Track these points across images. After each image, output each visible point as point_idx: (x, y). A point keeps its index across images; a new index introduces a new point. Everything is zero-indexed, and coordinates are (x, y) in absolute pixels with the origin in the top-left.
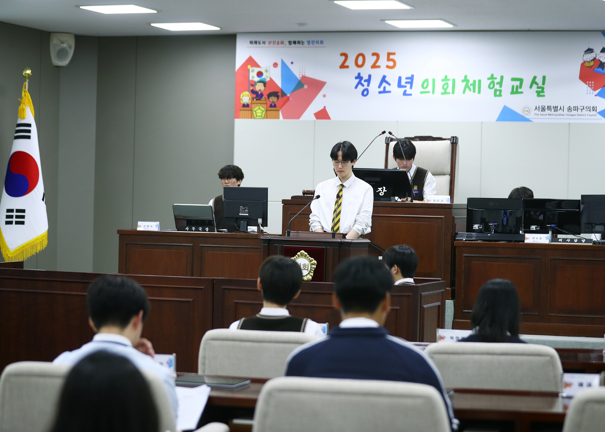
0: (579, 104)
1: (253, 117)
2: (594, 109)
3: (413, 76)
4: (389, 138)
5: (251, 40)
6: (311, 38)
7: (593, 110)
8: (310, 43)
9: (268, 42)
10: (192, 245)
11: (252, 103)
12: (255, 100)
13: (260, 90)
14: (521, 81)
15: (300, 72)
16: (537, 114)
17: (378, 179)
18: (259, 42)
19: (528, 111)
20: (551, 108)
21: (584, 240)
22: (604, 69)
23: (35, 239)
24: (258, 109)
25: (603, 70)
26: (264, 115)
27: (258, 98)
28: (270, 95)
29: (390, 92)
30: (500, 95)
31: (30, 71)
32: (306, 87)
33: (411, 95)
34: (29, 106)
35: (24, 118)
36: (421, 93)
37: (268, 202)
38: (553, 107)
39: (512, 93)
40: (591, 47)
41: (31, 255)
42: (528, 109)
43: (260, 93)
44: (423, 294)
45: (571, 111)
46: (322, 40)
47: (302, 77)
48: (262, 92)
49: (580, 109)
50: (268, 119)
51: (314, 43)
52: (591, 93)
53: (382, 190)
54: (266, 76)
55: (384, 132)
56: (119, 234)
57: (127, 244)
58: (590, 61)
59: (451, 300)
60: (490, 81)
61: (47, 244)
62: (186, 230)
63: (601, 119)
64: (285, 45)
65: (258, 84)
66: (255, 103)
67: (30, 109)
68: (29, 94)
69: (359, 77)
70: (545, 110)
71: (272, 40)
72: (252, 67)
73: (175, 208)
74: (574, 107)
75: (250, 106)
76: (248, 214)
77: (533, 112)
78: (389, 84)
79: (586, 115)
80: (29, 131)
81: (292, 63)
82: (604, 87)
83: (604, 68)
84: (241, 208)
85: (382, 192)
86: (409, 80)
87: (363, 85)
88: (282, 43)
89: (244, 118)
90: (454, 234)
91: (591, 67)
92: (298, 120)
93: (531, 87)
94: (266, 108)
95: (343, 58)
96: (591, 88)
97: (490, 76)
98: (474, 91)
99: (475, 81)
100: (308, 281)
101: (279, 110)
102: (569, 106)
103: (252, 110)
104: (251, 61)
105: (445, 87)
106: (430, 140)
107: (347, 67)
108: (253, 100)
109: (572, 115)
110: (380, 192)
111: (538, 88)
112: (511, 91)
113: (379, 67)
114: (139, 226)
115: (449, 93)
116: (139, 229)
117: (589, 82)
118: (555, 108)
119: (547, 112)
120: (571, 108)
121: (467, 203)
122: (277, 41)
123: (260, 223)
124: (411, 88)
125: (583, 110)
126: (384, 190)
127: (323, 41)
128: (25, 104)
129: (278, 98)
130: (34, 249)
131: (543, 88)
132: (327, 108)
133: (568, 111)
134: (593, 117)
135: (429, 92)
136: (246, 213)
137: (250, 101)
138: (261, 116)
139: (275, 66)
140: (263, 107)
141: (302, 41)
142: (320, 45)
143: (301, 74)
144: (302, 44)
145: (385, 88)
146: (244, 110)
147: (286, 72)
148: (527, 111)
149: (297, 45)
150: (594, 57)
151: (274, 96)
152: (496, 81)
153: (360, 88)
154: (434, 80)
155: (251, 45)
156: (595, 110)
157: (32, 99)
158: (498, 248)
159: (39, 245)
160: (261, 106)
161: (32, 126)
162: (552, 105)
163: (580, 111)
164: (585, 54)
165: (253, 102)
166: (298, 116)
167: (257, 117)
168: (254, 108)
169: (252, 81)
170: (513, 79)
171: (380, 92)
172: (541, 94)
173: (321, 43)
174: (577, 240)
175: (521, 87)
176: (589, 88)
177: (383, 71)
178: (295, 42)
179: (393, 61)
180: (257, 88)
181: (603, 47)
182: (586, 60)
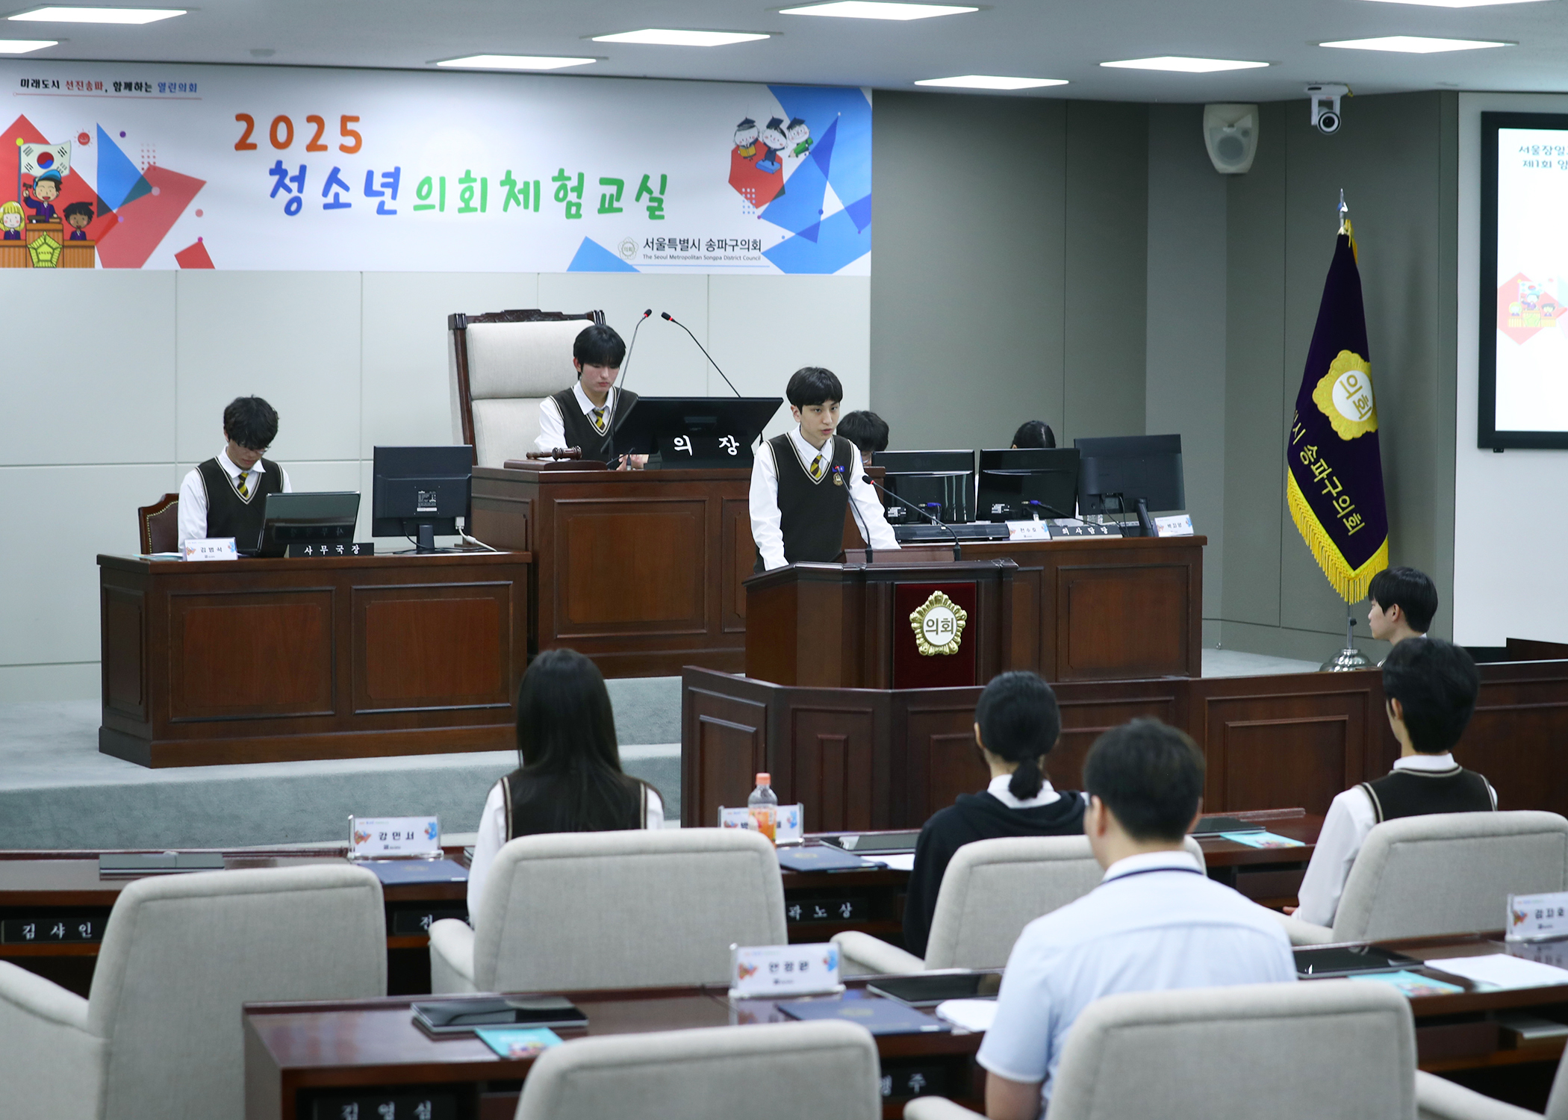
0: (727, 236)
1: (32, 264)
2: (756, 245)
3: (398, 170)
5: (25, 77)
6: (170, 76)
7: (755, 248)
8: (164, 89)
9: (66, 83)
11: (26, 230)
12: (34, 221)
13: (47, 198)
14: (619, 184)
15: (143, 157)
16: (649, 255)
18: (43, 82)
19: (632, 249)
20: (675, 242)
22: (775, 163)
24: (43, 244)
25: (773, 164)
26: (58, 260)
27: (43, 218)
28: (70, 211)
29: (348, 205)
30: (578, 215)
32: (156, 191)
33: (394, 212)
36: (417, 208)
38: (680, 240)
39: (602, 210)
40: (750, 117)
42: (631, 246)
43: (46, 204)
45: (714, 249)
46: (194, 83)
47: (148, 169)
48: (50, 203)
49: (729, 246)
50: (67, 267)
51: (175, 88)
52: (746, 213)
53: (729, 441)
58: (747, 145)
60: (558, 184)
63: (768, 266)
64: (106, 91)
65: (40, 183)
66: (34, 230)
69: (278, 170)
70: (664, 247)
71: (75, 78)
72: (25, 142)
74: (719, 241)
75: (22, 236)
76: (435, 509)
77: (642, 251)
78: (346, 188)
79: (740, 258)
81: (123, 134)
82: (774, 199)
83: (774, 160)
84: (421, 494)
85: (732, 446)
86: (391, 180)
87: (289, 190)
88: (99, 86)
89: (9, 266)
91: (751, 157)
92: (137, 270)
93: (638, 199)
94: (61, 242)
95: (243, 125)
96: (751, 203)
97: (556, 174)
98: (526, 207)
99: (526, 184)
101: (92, 247)
102: (710, 240)
103: (29, 246)
104: (23, 128)
105: (467, 195)
106: (536, 320)
107: (253, 147)
108: (31, 222)
109: (715, 259)
110: (727, 446)
111: (652, 200)
112: (599, 206)
113: (324, 148)
114: (192, 551)
115: (475, 210)
116: (191, 558)
117: (746, 190)
118: (684, 243)
119: (668, 251)
120: (714, 243)
122: (86, 83)
124: (394, 197)
125: (735, 248)
127: (196, 85)
129: (90, 218)
131: (660, 201)
132: (204, 242)
133: (707, 249)
134: (754, 262)
135: (432, 207)
136: (432, 505)
137: (23, 225)
138: (51, 261)
139: (82, 140)
140: (53, 239)
141: (146, 84)
142: (188, 94)
143: (146, 160)
144: (146, 91)
145: (337, 195)
146: (9, 246)
147: (110, 157)
148: (630, 249)
149: (134, 92)
150: (756, 136)
151: (81, 213)
152: (570, 184)
153: (283, 196)
154: (442, 180)
155: (24, 90)
156: (758, 247)
160: (49, 235)
162: (679, 236)
163: (729, 249)
164: (739, 130)
165: (29, 226)
166: (138, 261)
167: (41, 264)
168: (32, 242)
169: (27, 175)
170: (604, 181)
171: (327, 206)
172: (657, 213)
173: (191, 90)
174: (1093, 530)
175: (618, 199)
176: (746, 200)
177: (334, 157)
178: (128, 86)
179: (355, 135)
180: (39, 194)
181: (773, 118)
182: (741, 142)
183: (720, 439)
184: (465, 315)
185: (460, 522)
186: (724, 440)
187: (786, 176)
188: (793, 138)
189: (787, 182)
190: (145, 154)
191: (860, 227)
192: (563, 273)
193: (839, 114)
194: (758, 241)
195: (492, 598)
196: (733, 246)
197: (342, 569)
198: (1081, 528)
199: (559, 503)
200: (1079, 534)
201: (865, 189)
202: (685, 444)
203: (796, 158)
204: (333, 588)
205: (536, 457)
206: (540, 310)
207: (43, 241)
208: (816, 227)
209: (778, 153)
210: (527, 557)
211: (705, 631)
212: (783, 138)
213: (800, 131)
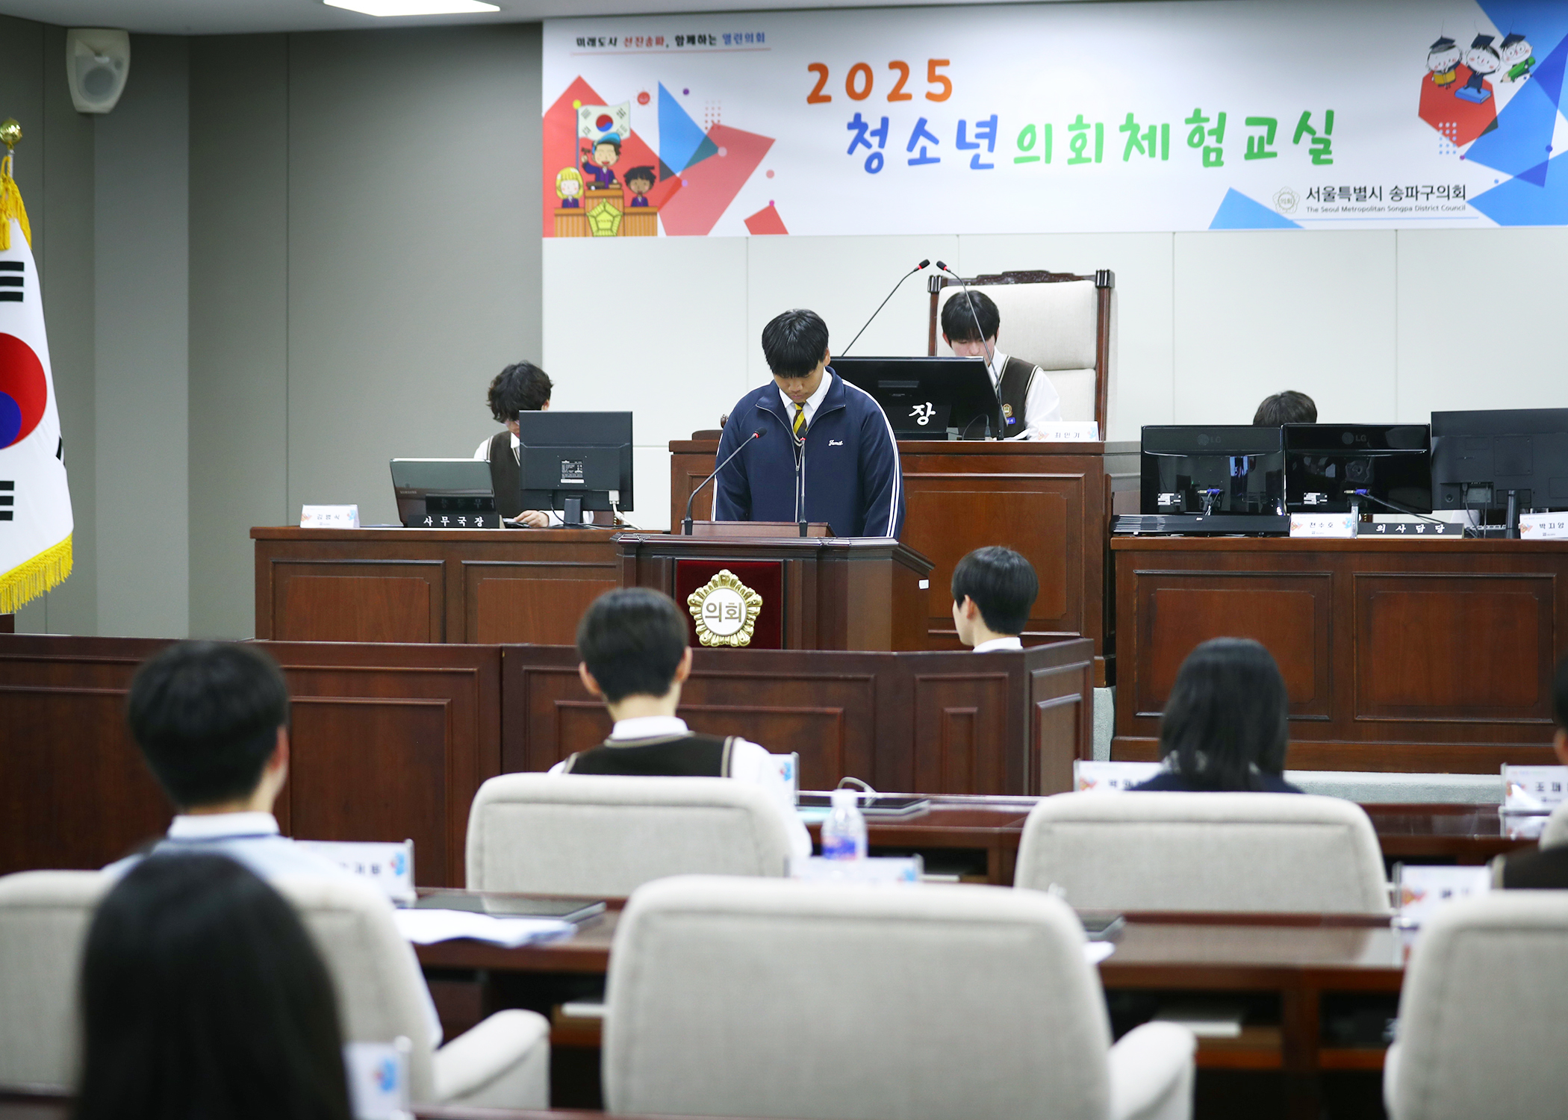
0: (1420, 181)
1: (590, 232)
2: (1459, 192)
3: (994, 118)
4: (938, 277)
5: (581, 36)
6: (734, 26)
7: (1457, 195)
8: (730, 40)
9: (624, 39)
10: (441, 562)
11: (585, 197)
13: (606, 163)
14: (1271, 124)
15: (706, 115)
16: (1315, 207)
17: (913, 385)
18: (600, 41)
19: (1291, 201)
20: (1349, 191)
21: (1442, 527)
22: (1482, 90)
23: (42, 556)
24: (602, 212)
25: (1479, 92)
26: (618, 228)
27: (602, 184)
28: (631, 176)
29: (937, 160)
30: (1219, 163)
31: (18, 127)
32: (722, 152)
33: (990, 166)
34: (17, 218)
35: (6, 249)
36: (1018, 160)
37: (634, 448)
38: (1355, 190)
39: (1250, 155)
40: (1446, 35)
41: (32, 597)
42: (1290, 197)
43: (605, 170)
44: (1035, 672)
45: (1401, 199)
46: (761, 32)
47: (712, 128)
48: (612, 168)
49: (1422, 193)
50: (628, 236)
51: (741, 39)
52: (1451, 152)
53: (925, 410)
54: (621, 126)
55: (925, 264)
56: (254, 540)
57: (278, 563)
58: (1445, 70)
59: (1106, 687)
60: (1193, 126)
61: (71, 569)
62: (427, 526)
63: (1477, 218)
64: (667, 46)
65: (600, 147)
66: (593, 198)
67: (21, 225)
68: (16, 186)
69: (858, 123)
70: (1333, 197)
71: (634, 35)
72: (583, 103)
73: (395, 468)
74: (1407, 189)
75: (581, 204)
76: (582, 481)
77: (1305, 203)
78: (935, 141)
79: (1437, 208)
80: (19, 282)
81: (686, 92)
82: (1482, 134)
83: (1481, 86)
84: (565, 464)
85: (925, 415)
86: (987, 130)
87: (868, 145)
88: (660, 41)
89: (567, 236)
90: (1109, 518)
91: (1449, 85)
92: (703, 237)
93: (1297, 139)
94: (621, 209)
95: (816, 76)
96: (1451, 139)
97: (1191, 115)
98: (1152, 154)
99: (1153, 129)
100: (740, 647)
101: (655, 214)
102: (1394, 187)
103: (588, 214)
104: (580, 90)
105: (1078, 144)
106: (1043, 281)
107: (827, 99)
108: (589, 188)
109: (1403, 210)
110: (918, 415)
111: (1315, 141)
112: (1245, 151)
113: (908, 97)
114: (306, 518)
115: (1089, 160)
116: (305, 524)
117: (1444, 125)
118: (1360, 192)
119: (1339, 202)
120: (1401, 191)
121: (1140, 440)
122: (646, 38)
123: (614, 503)
124: (991, 148)
125: (1429, 196)
126: (930, 412)
127: (763, 35)
128: (8, 212)
129: (652, 183)
130: (40, 581)
131: (1327, 143)
132: (776, 206)
133: (1392, 198)
134: (1455, 213)
135: (1037, 159)
136: (578, 476)
137: (581, 192)
138: (611, 230)
139: (641, 100)
140: (613, 206)
141: (710, 36)
142: (756, 44)
143: (709, 119)
144: (711, 43)
145: (924, 150)
146: (568, 215)
147: (672, 116)
148: (1289, 201)
149: (698, 46)
150: (1457, 60)
151: (642, 178)
152: (1208, 127)
153: (862, 153)
154: (1048, 128)
155: (581, 49)
156: (1462, 194)
157: (23, 200)
158: (1222, 551)
159: (51, 571)
160: (609, 203)
161: (26, 266)
162: (1352, 183)
163: (1422, 198)
164: (1433, 52)
165: (588, 193)
166: (703, 227)
167: (600, 233)
168: (591, 211)
169: (585, 140)
170: (1251, 121)
171: (912, 162)
172: (1323, 157)
173: (759, 40)
174: (1423, 528)
175: (1270, 141)
176: (1444, 138)
177: (918, 107)
178: (691, 40)
179: (944, 80)
180: (598, 159)
181: (1479, 35)
182: (1436, 67)
183: (914, 407)
185: (614, 497)
186: (918, 409)
187: (1500, 105)
188: (1508, 59)
189: (1501, 113)
190: (710, 112)
192: (1206, 232)
194: (1461, 186)
196: (1428, 194)
203: (1511, 83)
207: (603, 208)
208: (1544, 167)
209: (1486, 78)
212: (1494, 58)
213: (1518, 49)
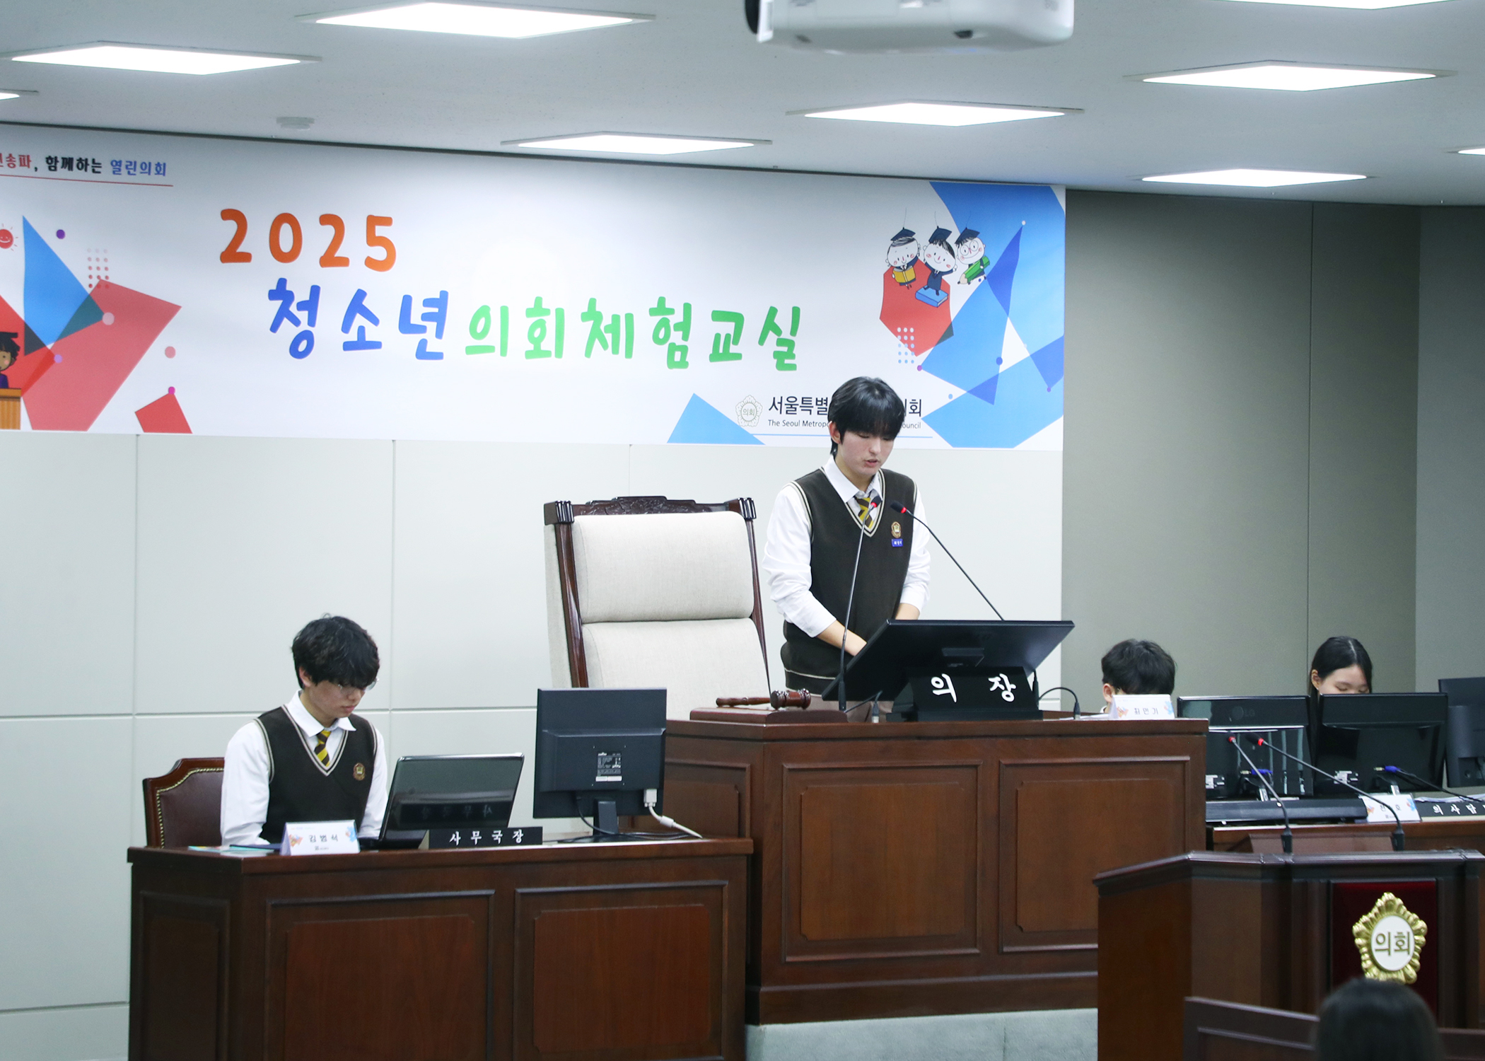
3: (444, 295)
6: (127, 150)
8: (120, 169)
14: (737, 319)
15: (90, 268)
16: (776, 421)
19: (753, 412)
20: (810, 403)
22: (940, 292)
25: (937, 294)
29: (376, 345)
30: (683, 364)
32: (108, 318)
33: (438, 356)
36: (470, 350)
38: (817, 401)
39: (715, 357)
40: (908, 227)
42: (753, 408)
46: (161, 162)
47: (98, 286)
51: (135, 168)
52: (903, 361)
53: (1002, 682)
58: (903, 266)
60: (658, 318)
62: (454, 845)
63: (930, 437)
64: (36, 169)
69: (281, 292)
70: (795, 408)
76: (619, 779)
77: (767, 415)
78: (375, 321)
81: (61, 234)
82: (939, 343)
83: (940, 289)
84: (601, 757)
85: (1006, 689)
86: (436, 310)
87: (296, 322)
88: (25, 161)
91: (910, 283)
92: (83, 432)
93: (762, 341)
95: (232, 226)
96: (909, 347)
97: (655, 304)
98: (615, 350)
99: (616, 318)
101: (17, 399)
105: (537, 333)
107: (247, 257)
110: (999, 691)
111: (780, 342)
112: (711, 352)
113: (344, 262)
114: (298, 841)
115: (547, 354)
117: (902, 329)
118: (822, 405)
119: (801, 415)
122: (6, 156)
124: (439, 334)
127: (164, 165)
129: (14, 356)
131: (790, 344)
132: (177, 394)
134: (912, 432)
135: (489, 349)
136: (615, 772)
141: (93, 161)
142: (154, 178)
143: (94, 273)
144: (94, 171)
145: (361, 330)
147: (42, 265)
148: (751, 412)
149: (76, 173)
150: (915, 254)
151: (0, 347)
152: (673, 320)
153: (288, 331)
154: (504, 311)
156: (918, 410)
164: (894, 245)
170: (718, 316)
171: (348, 346)
172: (787, 361)
173: (158, 172)
174: (1474, 808)
175: (736, 342)
176: (902, 345)
177: (355, 276)
178: (68, 163)
179: (385, 243)
181: (938, 228)
182: (896, 262)
183: (991, 680)
184: (569, 502)
185: (651, 797)
186: (996, 680)
187: (955, 308)
188: (963, 257)
189: (955, 319)
190: (94, 264)
191: (1050, 382)
192: (664, 446)
193: (1024, 223)
194: (917, 400)
195: (700, 905)
197: (504, 864)
198: (1458, 804)
199: (790, 770)
200: (1455, 814)
201: (1056, 330)
202: (946, 686)
204: (492, 892)
205: (733, 703)
206: (665, 498)
208: (994, 380)
209: (944, 277)
210: (745, 845)
211: (976, 951)
212: (949, 254)
213: (972, 248)
